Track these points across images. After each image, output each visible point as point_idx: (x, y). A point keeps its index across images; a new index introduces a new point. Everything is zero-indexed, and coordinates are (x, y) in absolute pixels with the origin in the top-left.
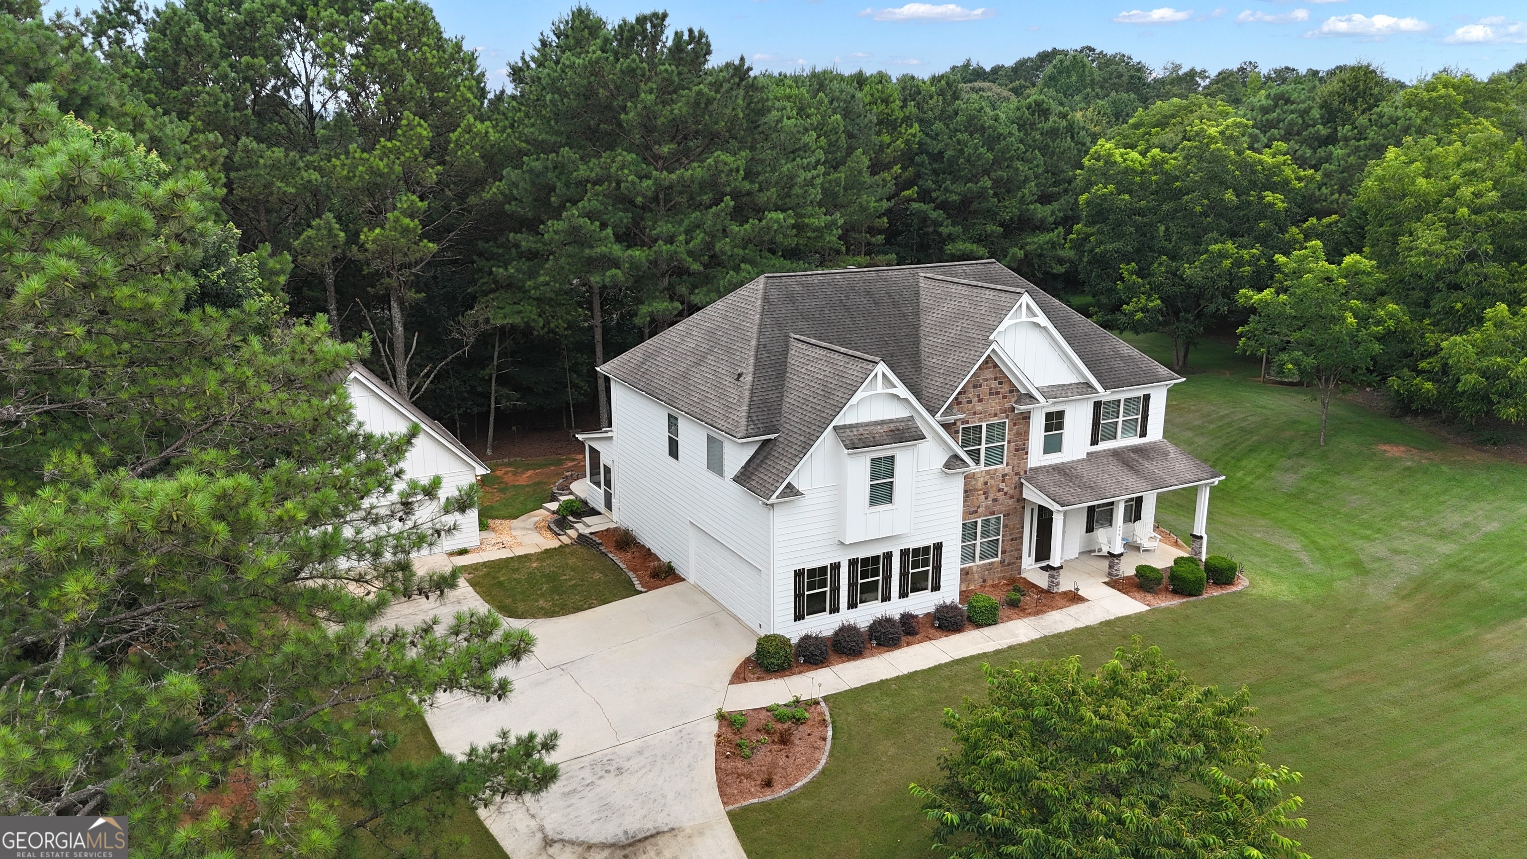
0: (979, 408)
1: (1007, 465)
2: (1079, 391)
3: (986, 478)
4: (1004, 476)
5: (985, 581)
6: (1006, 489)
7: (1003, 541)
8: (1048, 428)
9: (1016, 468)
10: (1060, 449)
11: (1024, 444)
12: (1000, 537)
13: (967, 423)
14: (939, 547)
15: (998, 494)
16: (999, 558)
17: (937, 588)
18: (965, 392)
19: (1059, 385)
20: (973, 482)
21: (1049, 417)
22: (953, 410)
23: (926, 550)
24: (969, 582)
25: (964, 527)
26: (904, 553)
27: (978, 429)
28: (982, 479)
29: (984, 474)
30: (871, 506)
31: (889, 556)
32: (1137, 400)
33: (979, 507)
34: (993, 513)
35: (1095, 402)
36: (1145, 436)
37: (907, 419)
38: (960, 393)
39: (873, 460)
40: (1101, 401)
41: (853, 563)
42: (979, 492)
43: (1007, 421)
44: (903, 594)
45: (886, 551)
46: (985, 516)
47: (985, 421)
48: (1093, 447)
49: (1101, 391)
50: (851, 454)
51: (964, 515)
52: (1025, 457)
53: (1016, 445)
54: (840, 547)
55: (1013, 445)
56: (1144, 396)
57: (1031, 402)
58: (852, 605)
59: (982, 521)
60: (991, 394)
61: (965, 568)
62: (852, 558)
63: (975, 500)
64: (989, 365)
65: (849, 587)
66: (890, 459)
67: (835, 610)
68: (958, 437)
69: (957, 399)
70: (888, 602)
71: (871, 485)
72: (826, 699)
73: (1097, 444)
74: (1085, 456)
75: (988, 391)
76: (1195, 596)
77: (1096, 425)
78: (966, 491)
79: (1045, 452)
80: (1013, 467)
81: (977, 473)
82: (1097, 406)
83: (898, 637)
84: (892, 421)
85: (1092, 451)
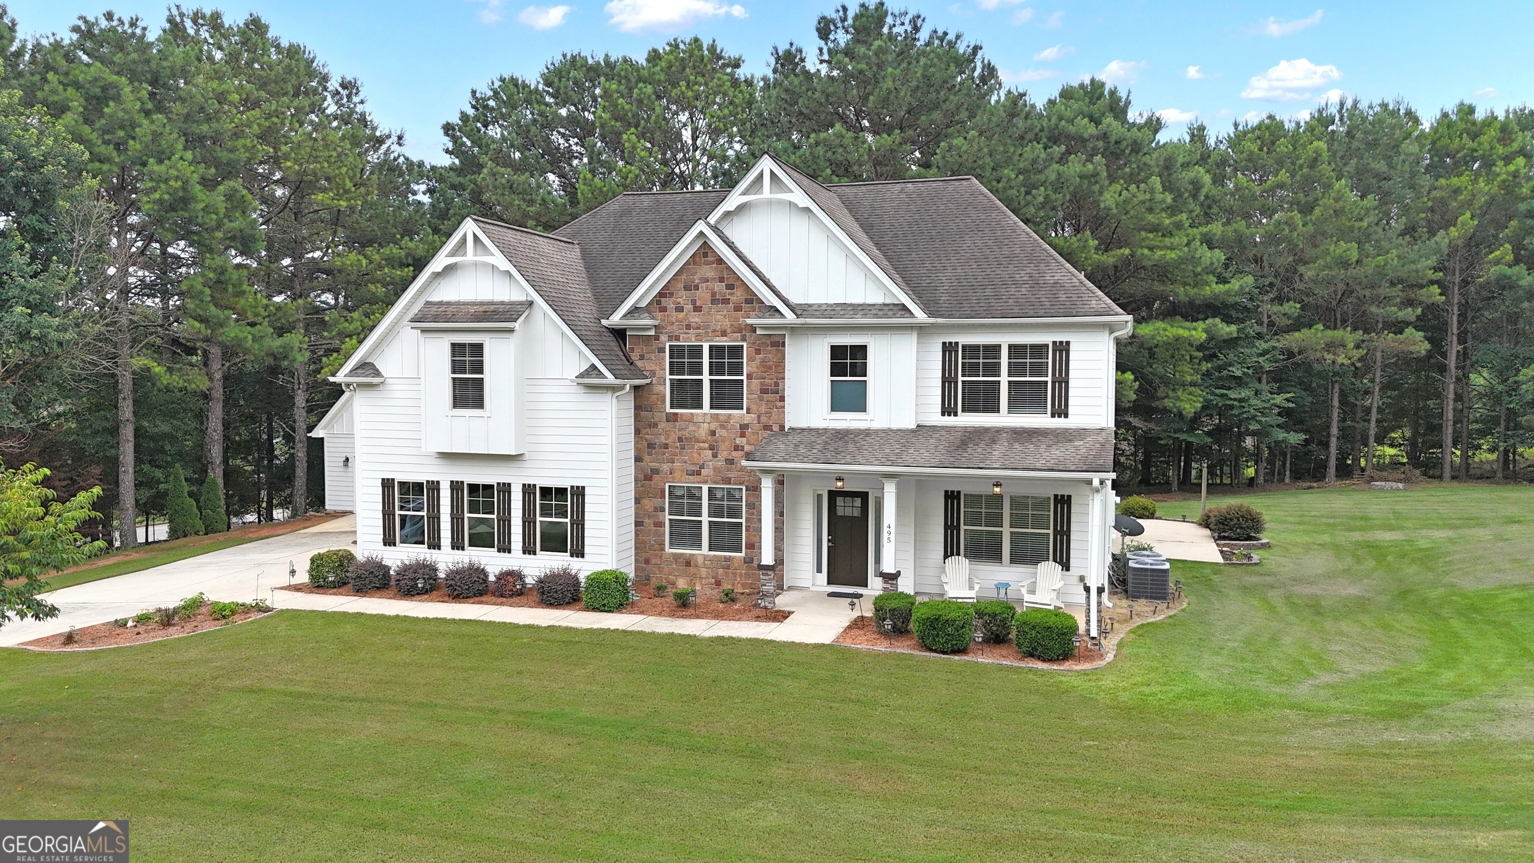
0: (695, 319)
1: (748, 412)
2: (881, 313)
3: (713, 426)
4: (744, 427)
5: (718, 583)
6: (747, 448)
7: (748, 528)
8: (836, 370)
9: (764, 419)
10: (863, 408)
11: (777, 384)
12: (743, 521)
13: (678, 339)
14: (579, 492)
15: (735, 454)
16: (743, 554)
17: (579, 553)
18: (671, 295)
19: (851, 305)
20: (692, 428)
21: (837, 352)
22: (647, 314)
23: (561, 492)
24: (693, 578)
25: (679, 493)
26: (528, 490)
27: (697, 352)
28: (706, 425)
29: (708, 419)
30: (455, 406)
31: (506, 488)
32: (1039, 350)
33: (702, 467)
34: (728, 481)
35: (944, 344)
36: (1066, 416)
37: (521, 303)
38: (661, 294)
39: (453, 345)
40: (957, 344)
41: (456, 486)
42: (702, 445)
43: (745, 344)
44: (529, 549)
45: (501, 481)
46: (715, 483)
47: (707, 341)
48: (946, 418)
49: (920, 316)
50: (424, 331)
51: (677, 474)
52: (779, 404)
53: (762, 384)
54: (440, 461)
55: (755, 382)
56: (1054, 343)
57: (772, 316)
58: (457, 545)
59: (710, 489)
60: (714, 301)
61: (682, 554)
62: (455, 479)
63: (695, 455)
64: (710, 259)
65: (452, 519)
66: (478, 349)
67: (435, 545)
68: (664, 359)
69: (659, 302)
70: (507, 555)
71: (454, 379)
72: (282, 610)
73: (956, 415)
74: (913, 426)
75: (708, 296)
76: (935, 651)
77: (948, 381)
78: (680, 439)
79: (835, 408)
80: (759, 417)
81: (698, 415)
82: (948, 349)
83: (481, 593)
84: (502, 303)
85: (939, 424)
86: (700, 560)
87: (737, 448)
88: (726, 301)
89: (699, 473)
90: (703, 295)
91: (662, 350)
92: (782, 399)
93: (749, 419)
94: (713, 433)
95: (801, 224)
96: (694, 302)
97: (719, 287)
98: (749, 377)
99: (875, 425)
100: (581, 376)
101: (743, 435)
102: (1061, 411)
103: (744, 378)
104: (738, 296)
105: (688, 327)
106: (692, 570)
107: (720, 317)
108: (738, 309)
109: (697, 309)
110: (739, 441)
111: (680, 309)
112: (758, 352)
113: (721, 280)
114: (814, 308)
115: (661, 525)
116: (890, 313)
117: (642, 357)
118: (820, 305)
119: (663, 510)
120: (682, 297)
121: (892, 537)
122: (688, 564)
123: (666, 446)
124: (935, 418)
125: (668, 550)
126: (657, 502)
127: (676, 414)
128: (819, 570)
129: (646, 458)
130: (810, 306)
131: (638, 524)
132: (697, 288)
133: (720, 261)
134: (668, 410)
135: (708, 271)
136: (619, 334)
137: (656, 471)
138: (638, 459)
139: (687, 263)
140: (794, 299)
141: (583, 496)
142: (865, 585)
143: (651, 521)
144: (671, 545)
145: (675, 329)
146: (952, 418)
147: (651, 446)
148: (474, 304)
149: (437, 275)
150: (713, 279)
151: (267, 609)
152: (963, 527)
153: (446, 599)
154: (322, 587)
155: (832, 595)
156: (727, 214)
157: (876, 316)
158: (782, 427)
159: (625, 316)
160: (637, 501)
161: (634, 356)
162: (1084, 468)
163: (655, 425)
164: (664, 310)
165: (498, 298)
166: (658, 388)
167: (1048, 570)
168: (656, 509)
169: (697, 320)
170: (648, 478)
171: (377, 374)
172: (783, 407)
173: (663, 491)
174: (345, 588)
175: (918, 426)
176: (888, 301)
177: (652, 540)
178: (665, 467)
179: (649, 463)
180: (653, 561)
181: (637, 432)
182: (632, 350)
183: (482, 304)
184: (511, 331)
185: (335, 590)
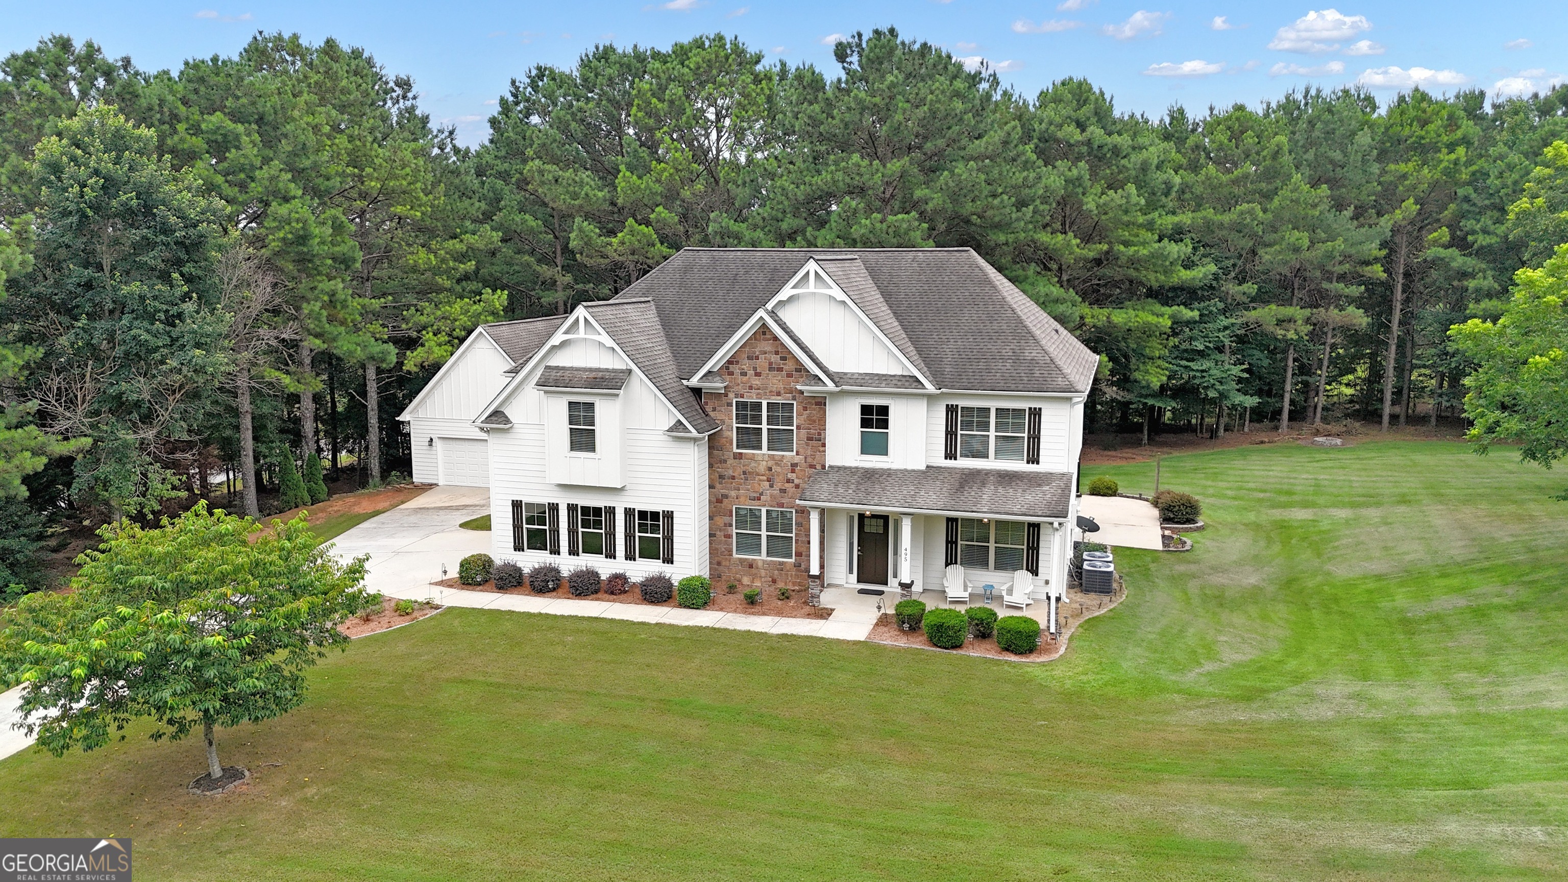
0: (756, 382)
1: (797, 454)
2: (900, 383)
3: (770, 463)
4: (794, 465)
5: (774, 581)
6: (797, 481)
7: (797, 541)
8: (865, 423)
9: (809, 460)
10: (885, 452)
11: (819, 434)
12: (793, 535)
13: (742, 397)
14: (669, 516)
15: (787, 485)
16: (793, 560)
17: (669, 560)
18: (737, 362)
19: (877, 375)
20: (753, 464)
21: (866, 410)
22: (718, 378)
23: (655, 515)
24: (754, 577)
25: (742, 512)
26: (629, 512)
27: (757, 406)
28: (764, 463)
29: (766, 458)
30: (572, 450)
31: (611, 511)
32: (1019, 412)
33: (761, 494)
34: (782, 505)
35: (947, 406)
36: (1038, 463)
37: (622, 371)
38: (729, 362)
39: (570, 403)
40: (957, 406)
41: (572, 508)
42: (761, 478)
43: (795, 403)
44: (630, 557)
45: (608, 505)
46: (771, 506)
47: (765, 399)
48: (948, 461)
49: (930, 388)
50: (546, 392)
51: (742, 499)
52: (822, 449)
53: (808, 433)
54: (557, 489)
55: (803, 432)
56: (1030, 409)
57: (816, 384)
58: (573, 552)
59: (767, 511)
60: (771, 369)
61: (746, 559)
62: (571, 503)
63: (756, 485)
64: (768, 336)
65: (569, 532)
66: (590, 406)
67: (556, 551)
68: (732, 411)
69: (727, 368)
70: (612, 560)
71: (571, 429)
72: (449, 608)
73: (956, 459)
74: (923, 468)
75: (767, 365)
76: (940, 647)
77: (950, 434)
78: (744, 473)
79: (864, 451)
80: (806, 458)
81: (758, 455)
82: (951, 410)
83: (596, 592)
84: (607, 370)
85: (943, 465)
86: (760, 564)
87: (788, 481)
88: (780, 370)
89: (759, 499)
90: (762, 363)
91: (730, 405)
92: (824, 445)
93: (797, 459)
94: (770, 469)
95: (840, 311)
96: (755, 369)
97: (775, 358)
98: (798, 427)
99: (894, 466)
100: (671, 430)
101: (793, 471)
102: (1034, 459)
103: (794, 428)
104: (790, 366)
105: (751, 388)
106: (754, 571)
107: (776, 381)
108: (789, 375)
109: (758, 374)
110: (790, 476)
111: (744, 374)
112: (805, 409)
113: (777, 353)
114: (849, 376)
115: (730, 536)
116: (907, 384)
117: (714, 410)
118: (853, 374)
119: (731, 525)
120: (746, 365)
121: (908, 557)
122: (751, 566)
123: (733, 478)
124: (939, 460)
125: (735, 556)
126: (726, 519)
127: (741, 454)
128: (851, 572)
129: (718, 486)
130: (845, 374)
131: (711, 535)
132: (757, 358)
133: (776, 338)
134: (735, 450)
135: (767, 346)
136: (697, 392)
137: (726, 497)
138: (711, 487)
139: (750, 339)
140: (833, 368)
141: (672, 518)
142: (885, 583)
143: (722, 533)
144: (738, 550)
145: (740, 389)
146: (953, 461)
147: (721, 477)
148: (585, 370)
149: (554, 347)
150: (770, 352)
151: (437, 607)
152: (960, 542)
153: (571, 596)
154: (470, 584)
155: (861, 592)
156: (780, 303)
157: (896, 386)
158: (824, 467)
159: (701, 378)
160: (711, 518)
161: (708, 408)
162: (1048, 513)
163: (725, 461)
164: (731, 374)
165: (603, 366)
166: (726, 434)
167: (1022, 576)
168: (725, 525)
169: (758, 382)
170: (719, 501)
171: (507, 421)
172: (825, 451)
173: (731, 511)
174: (487, 584)
175: (928, 467)
176: (905, 373)
177: (723, 548)
178: (733, 493)
179: (720, 490)
180: (724, 563)
181: (711, 466)
182: (706, 403)
183: (591, 370)
184: (617, 395)
185: (481, 587)
